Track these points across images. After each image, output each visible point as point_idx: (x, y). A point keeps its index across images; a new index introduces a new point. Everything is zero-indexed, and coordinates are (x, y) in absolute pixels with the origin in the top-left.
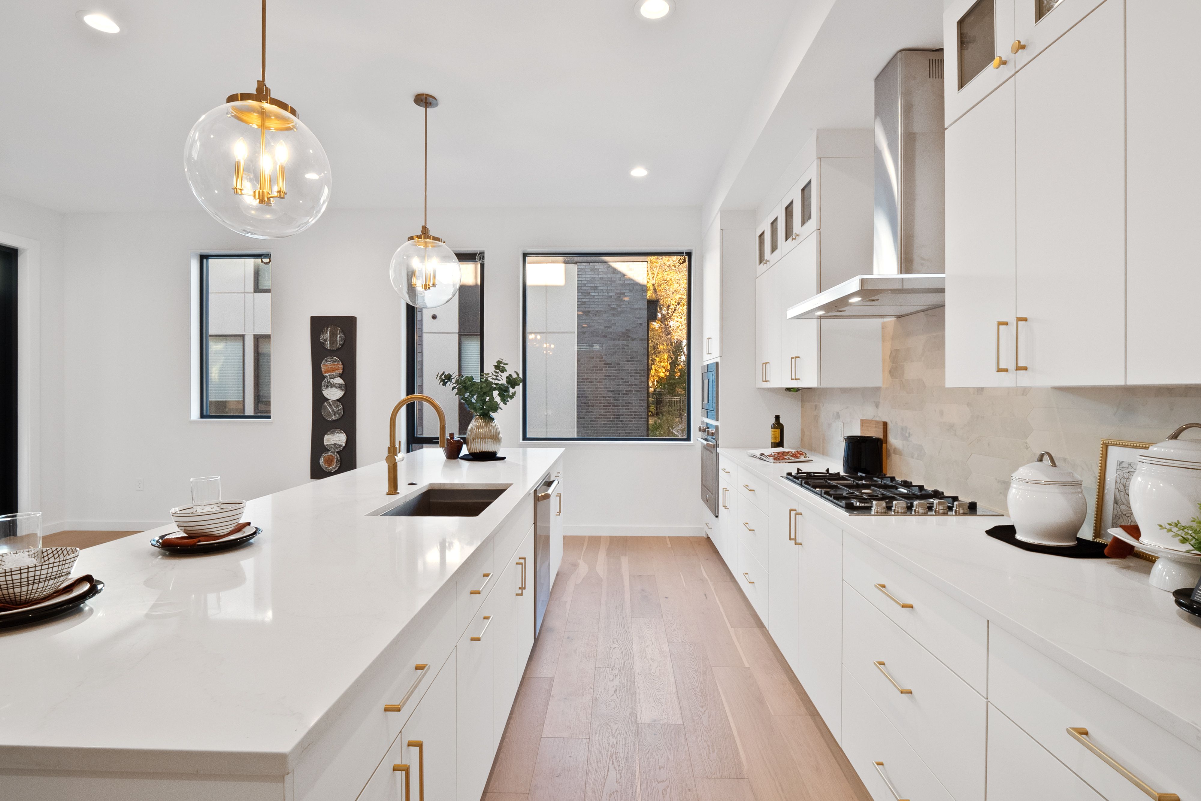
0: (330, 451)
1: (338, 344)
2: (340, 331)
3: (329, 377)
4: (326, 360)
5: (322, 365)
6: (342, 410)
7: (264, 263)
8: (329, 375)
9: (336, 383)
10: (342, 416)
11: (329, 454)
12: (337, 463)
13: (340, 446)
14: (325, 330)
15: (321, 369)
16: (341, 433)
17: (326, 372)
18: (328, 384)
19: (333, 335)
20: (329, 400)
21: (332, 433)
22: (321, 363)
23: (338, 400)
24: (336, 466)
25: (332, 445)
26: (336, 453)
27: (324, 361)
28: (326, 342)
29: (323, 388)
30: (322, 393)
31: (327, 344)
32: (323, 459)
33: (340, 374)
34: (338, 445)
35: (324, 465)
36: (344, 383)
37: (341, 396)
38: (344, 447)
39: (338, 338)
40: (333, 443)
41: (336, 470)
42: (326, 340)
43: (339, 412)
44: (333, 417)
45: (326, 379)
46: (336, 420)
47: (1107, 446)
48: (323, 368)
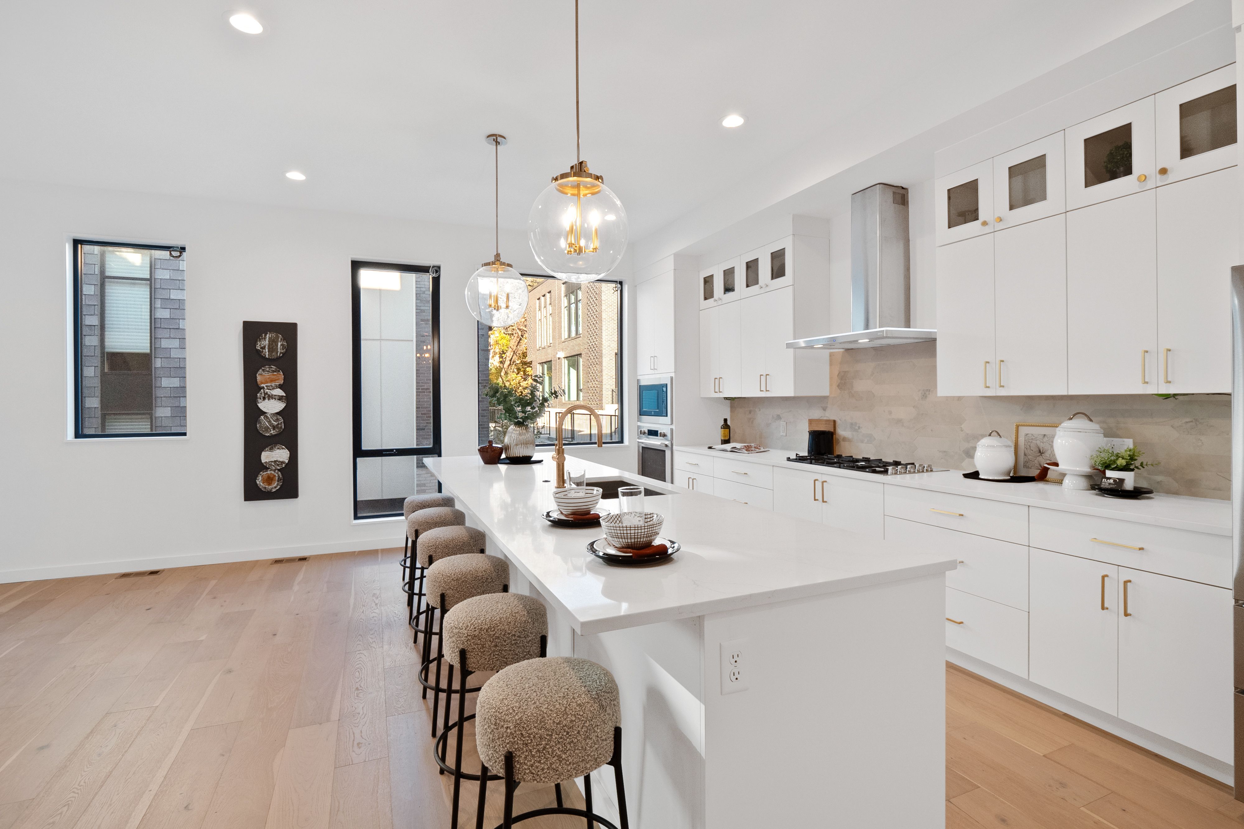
0: (269, 468)
1: (279, 353)
2: (281, 339)
3: (266, 388)
4: (263, 370)
5: (257, 375)
6: (283, 424)
7: (173, 257)
8: (266, 386)
9: (275, 394)
10: (283, 430)
11: (269, 472)
12: (278, 481)
13: (282, 462)
14: (262, 336)
15: (256, 380)
16: (283, 449)
17: (262, 383)
18: (265, 396)
19: (273, 343)
20: (267, 413)
21: (271, 449)
22: (257, 372)
23: (277, 413)
24: (278, 485)
25: (272, 462)
26: (277, 471)
27: (261, 370)
28: (264, 350)
29: (259, 400)
30: (258, 406)
31: (266, 352)
32: (260, 478)
33: (280, 385)
34: (280, 462)
35: (261, 484)
36: (285, 395)
37: (281, 409)
38: (287, 464)
39: (279, 346)
40: (273, 460)
41: (277, 490)
42: (264, 348)
43: (280, 426)
44: (272, 432)
45: (262, 390)
46: (275, 435)
47: (1018, 426)
48: (259, 378)
